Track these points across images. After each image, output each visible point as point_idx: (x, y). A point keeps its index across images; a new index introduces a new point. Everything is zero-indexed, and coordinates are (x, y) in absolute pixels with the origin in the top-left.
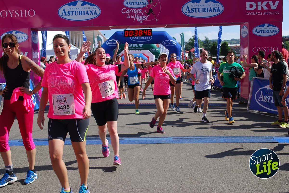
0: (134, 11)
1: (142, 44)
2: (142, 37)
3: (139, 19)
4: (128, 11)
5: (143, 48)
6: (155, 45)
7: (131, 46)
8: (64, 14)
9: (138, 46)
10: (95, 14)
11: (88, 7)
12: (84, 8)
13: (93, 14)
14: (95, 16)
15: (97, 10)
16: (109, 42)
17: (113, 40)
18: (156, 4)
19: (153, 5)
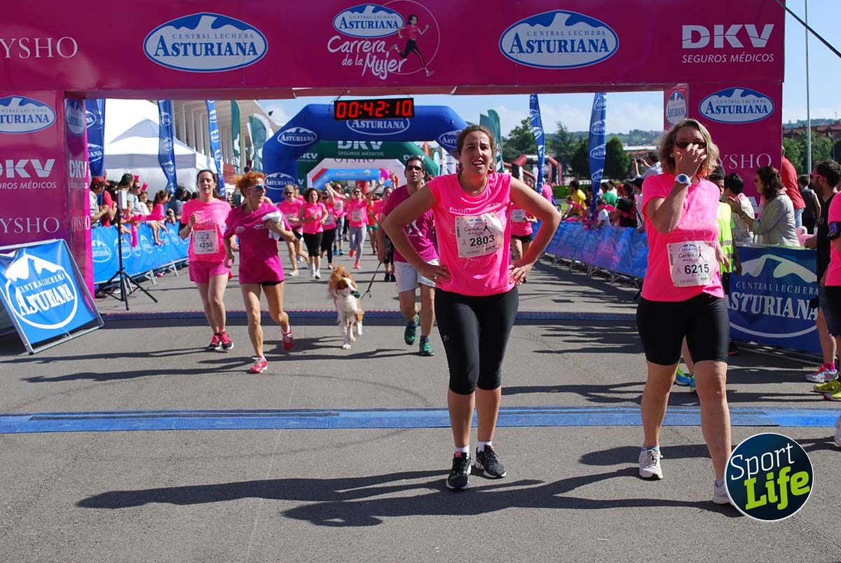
0: (363, 44)
1: (380, 141)
2: (382, 123)
3: (378, 68)
4: (346, 46)
5: (382, 154)
6: (417, 145)
7: (348, 147)
8: (161, 52)
9: (367, 148)
10: (252, 53)
11: (230, 33)
12: (219, 36)
13: (247, 53)
14: (250, 58)
15: (258, 42)
16: (287, 134)
17: (298, 130)
18: (425, 28)
19: (419, 29)
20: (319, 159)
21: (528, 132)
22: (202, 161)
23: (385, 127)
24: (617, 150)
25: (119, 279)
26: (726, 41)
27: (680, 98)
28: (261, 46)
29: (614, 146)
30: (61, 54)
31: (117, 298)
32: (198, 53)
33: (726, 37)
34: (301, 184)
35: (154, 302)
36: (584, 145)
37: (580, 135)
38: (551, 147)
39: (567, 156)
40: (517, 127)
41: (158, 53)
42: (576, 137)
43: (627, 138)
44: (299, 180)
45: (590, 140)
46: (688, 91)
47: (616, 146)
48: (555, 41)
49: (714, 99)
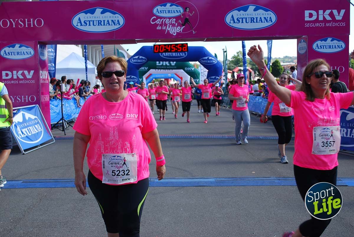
0: (166, 20)
1: (175, 62)
3: (172, 30)
4: (158, 21)
5: (176, 67)
6: (191, 63)
7: (161, 64)
9: (169, 65)
10: (118, 24)
11: (109, 16)
12: (104, 17)
13: (116, 24)
14: (117, 27)
15: (120, 19)
16: (134, 59)
17: (139, 57)
18: (193, 13)
19: (190, 14)
20: (149, 70)
21: (239, 57)
23: (176, 55)
24: (278, 65)
25: (62, 122)
26: (324, 17)
28: (122, 22)
30: (36, 26)
31: (61, 130)
32: (95, 24)
33: (324, 15)
34: (140, 80)
38: (250, 64)
39: (256, 68)
40: (235, 55)
41: (78, 25)
43: (283, 59)
46: (308, 39)
47: (277, 63)
48: (249, 18)
49: (319, 43)
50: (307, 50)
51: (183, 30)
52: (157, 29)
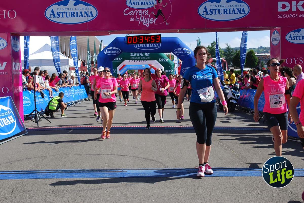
0: (139, 12)
1: (148, 53)
2: (149, 45)
3: (145, 22)
4: (131, 13)
5: (150, 58)
6: (165, 54)
7: (135, 55)
8: (52, 16)
9: (143, 56)
10: (91, 16)
11: (81, 7)
12: (77, 9)
13: (89, 16)
14: (90, 18)
15: (93, 11)
16: (107, 50)
17: (113, 48)
18: (166, 4)
19: (163, 5)
20: (123, 61)
21: (214, 48)
22: (71, 62)
23: (150, 46)
24: (252, 55)
25: (35, 113)
26: (297, 8)
27: (277, 33)
28: (95, 13)
29: (251, 54)
30: (9, 17)
31: (33, 121)
32: (68, 16)
33: (297, 6)
34: (114, 71)
35: (49, 123)
36: (238, 53)
37: (236, 49)
38: (224, 54)
39: (230, 58)
40: (209, 46)
41: (51, 16)
42: (234, 50)
43: (257, 50)
44: (114, 70)
45: (240, 51)
46: (280, 30)
47: (252, 54)
48: (222, 9)
49: (292, 34)
50: (280, 42)
51: (155, 21)
52: (130, 20)
